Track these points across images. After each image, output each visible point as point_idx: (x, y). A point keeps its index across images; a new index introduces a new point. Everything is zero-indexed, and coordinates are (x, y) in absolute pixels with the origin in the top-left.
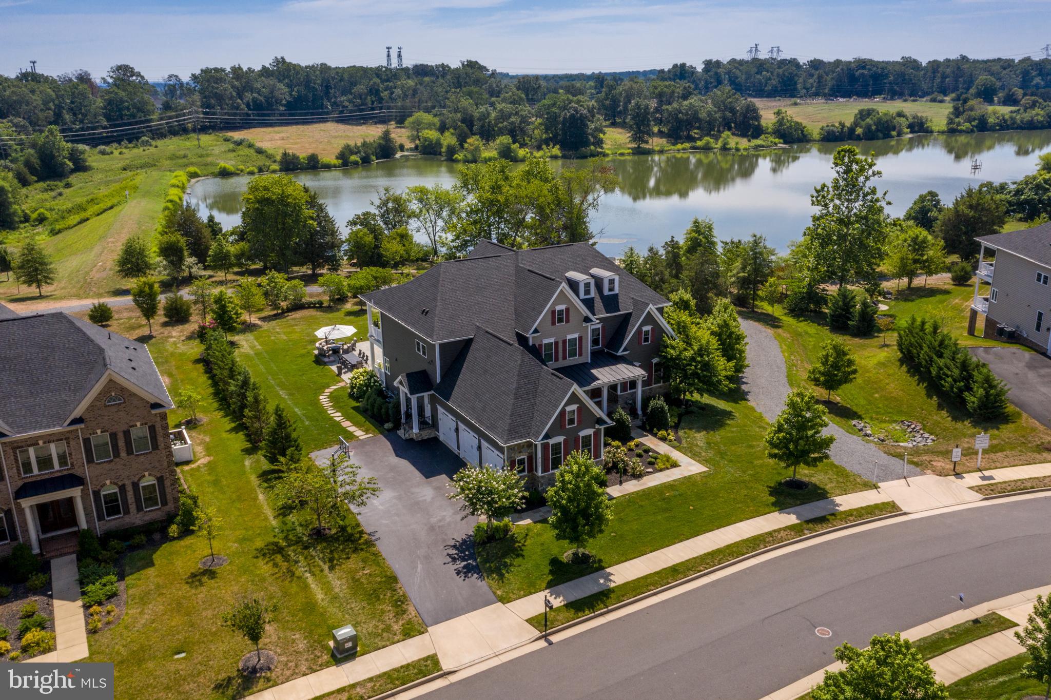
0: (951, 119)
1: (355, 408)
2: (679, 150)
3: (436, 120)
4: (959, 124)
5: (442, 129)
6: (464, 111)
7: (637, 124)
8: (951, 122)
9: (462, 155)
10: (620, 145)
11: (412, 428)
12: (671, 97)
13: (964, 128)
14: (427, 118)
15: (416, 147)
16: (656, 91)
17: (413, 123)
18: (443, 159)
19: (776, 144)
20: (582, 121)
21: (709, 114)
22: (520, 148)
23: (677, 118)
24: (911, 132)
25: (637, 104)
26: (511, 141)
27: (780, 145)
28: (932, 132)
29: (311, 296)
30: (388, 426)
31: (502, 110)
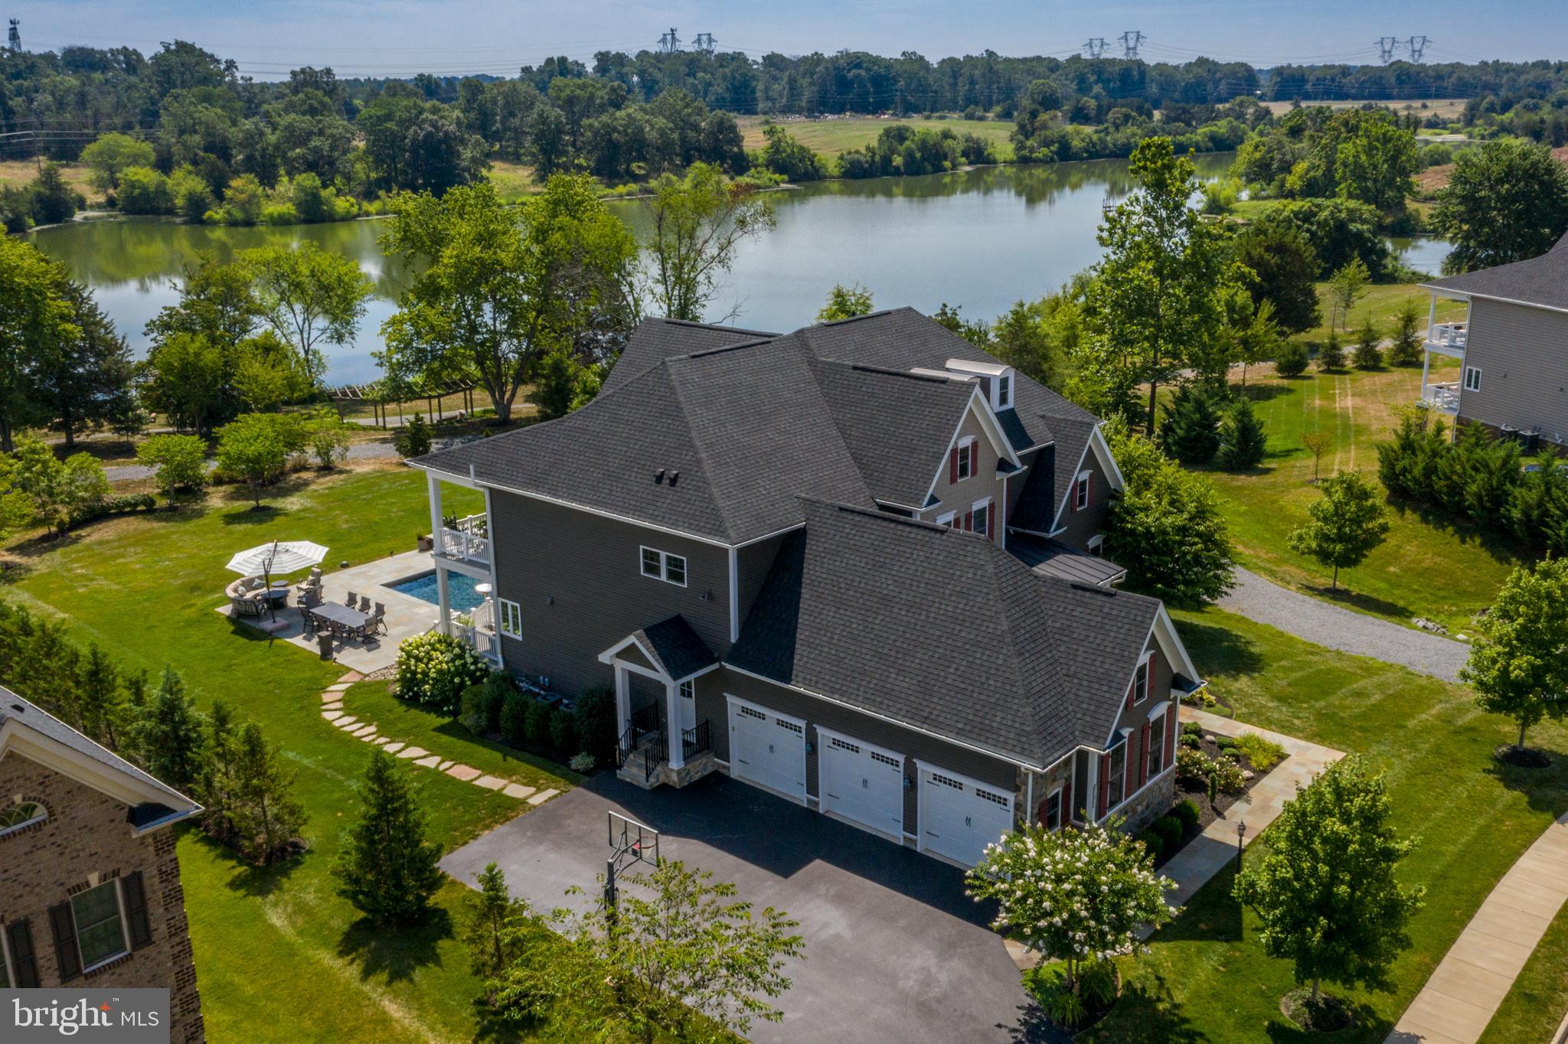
0: (1021, 142)
1: (441, 729)
2: (621, 196)
3: (147, 147)
4: (1032, 150)
5: (164, 164)
6: (210, 131)
7: (543, 151)
8: (1020, 147)
9: (221, 212)
10: (515, 188)
11: (664, 759)
12: (588, 106)
13: (1040, 155)
14: (128, 143)
15: (111, 203)
16: (563, 95)
17: (101, 153)
18: (178, 220)
19: (777, 183)
20: (449, 146)
21: (662, 132)
22: (337, 195)
23: (610, 140)
24: (970, 163)
25: (541, 116)
26: (318, 183)
27: (784, 186)
28: (995, 162)
29: (123, 486)
30: (579, 761)
31: (291, 125)
